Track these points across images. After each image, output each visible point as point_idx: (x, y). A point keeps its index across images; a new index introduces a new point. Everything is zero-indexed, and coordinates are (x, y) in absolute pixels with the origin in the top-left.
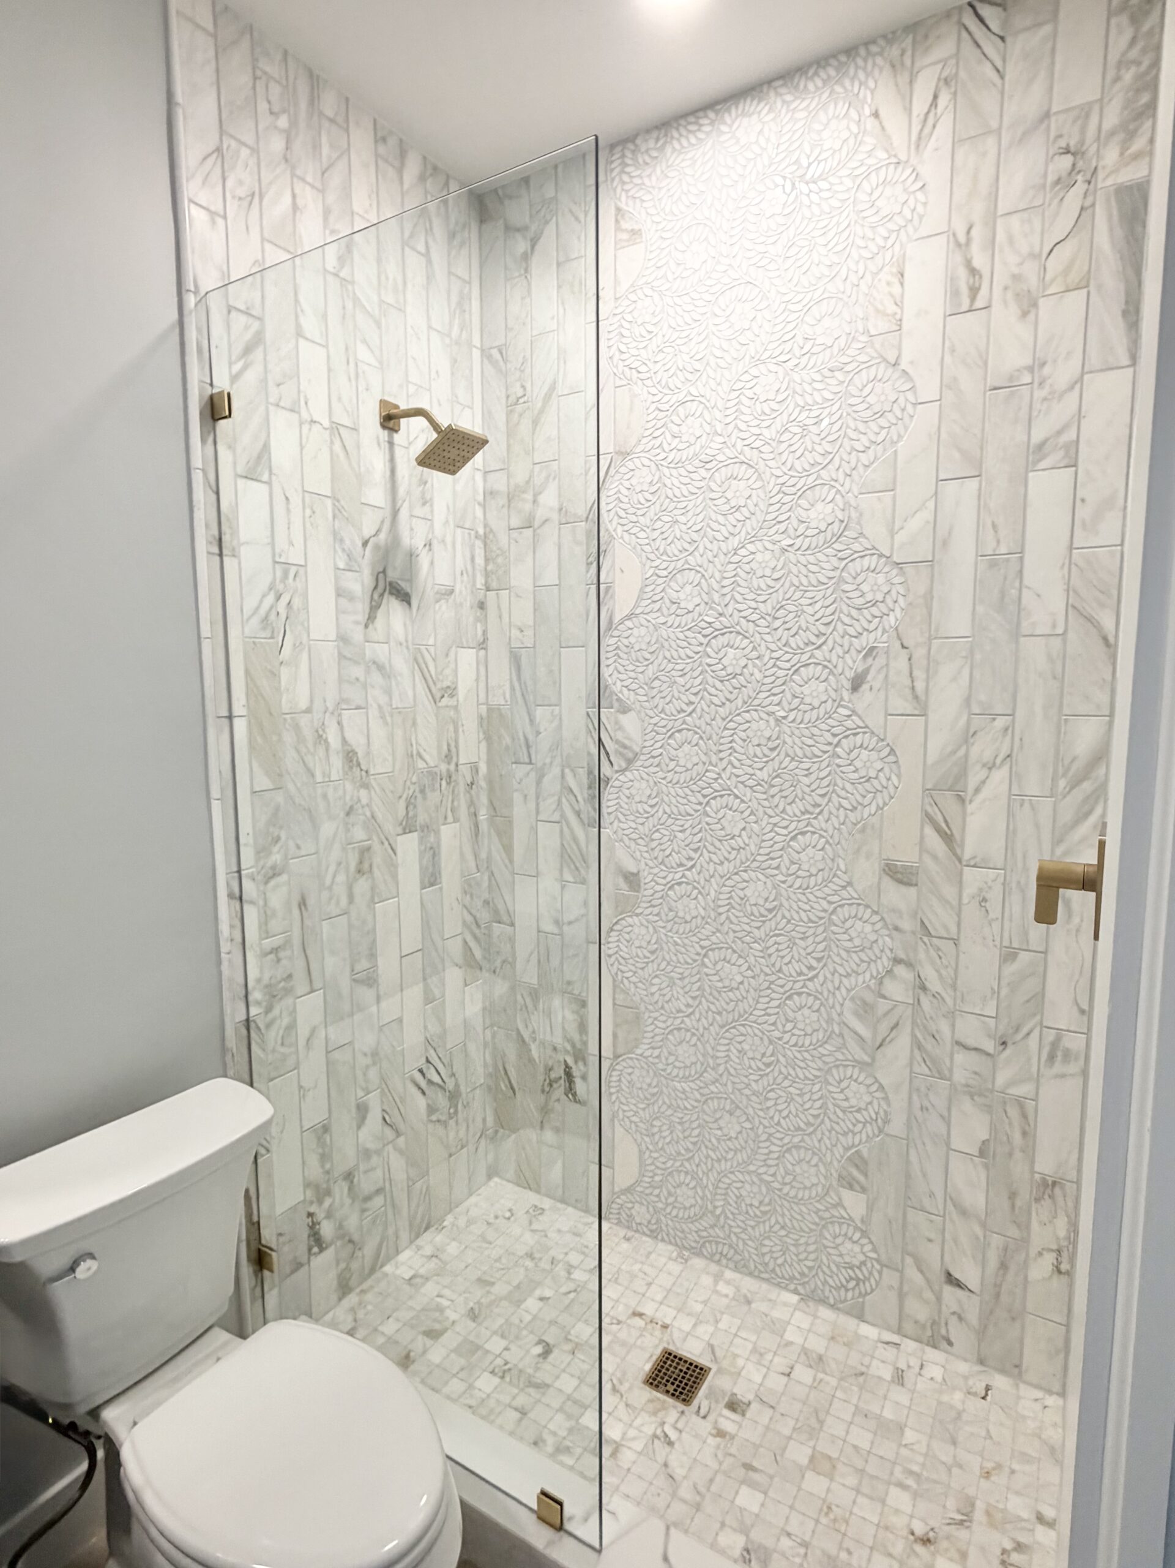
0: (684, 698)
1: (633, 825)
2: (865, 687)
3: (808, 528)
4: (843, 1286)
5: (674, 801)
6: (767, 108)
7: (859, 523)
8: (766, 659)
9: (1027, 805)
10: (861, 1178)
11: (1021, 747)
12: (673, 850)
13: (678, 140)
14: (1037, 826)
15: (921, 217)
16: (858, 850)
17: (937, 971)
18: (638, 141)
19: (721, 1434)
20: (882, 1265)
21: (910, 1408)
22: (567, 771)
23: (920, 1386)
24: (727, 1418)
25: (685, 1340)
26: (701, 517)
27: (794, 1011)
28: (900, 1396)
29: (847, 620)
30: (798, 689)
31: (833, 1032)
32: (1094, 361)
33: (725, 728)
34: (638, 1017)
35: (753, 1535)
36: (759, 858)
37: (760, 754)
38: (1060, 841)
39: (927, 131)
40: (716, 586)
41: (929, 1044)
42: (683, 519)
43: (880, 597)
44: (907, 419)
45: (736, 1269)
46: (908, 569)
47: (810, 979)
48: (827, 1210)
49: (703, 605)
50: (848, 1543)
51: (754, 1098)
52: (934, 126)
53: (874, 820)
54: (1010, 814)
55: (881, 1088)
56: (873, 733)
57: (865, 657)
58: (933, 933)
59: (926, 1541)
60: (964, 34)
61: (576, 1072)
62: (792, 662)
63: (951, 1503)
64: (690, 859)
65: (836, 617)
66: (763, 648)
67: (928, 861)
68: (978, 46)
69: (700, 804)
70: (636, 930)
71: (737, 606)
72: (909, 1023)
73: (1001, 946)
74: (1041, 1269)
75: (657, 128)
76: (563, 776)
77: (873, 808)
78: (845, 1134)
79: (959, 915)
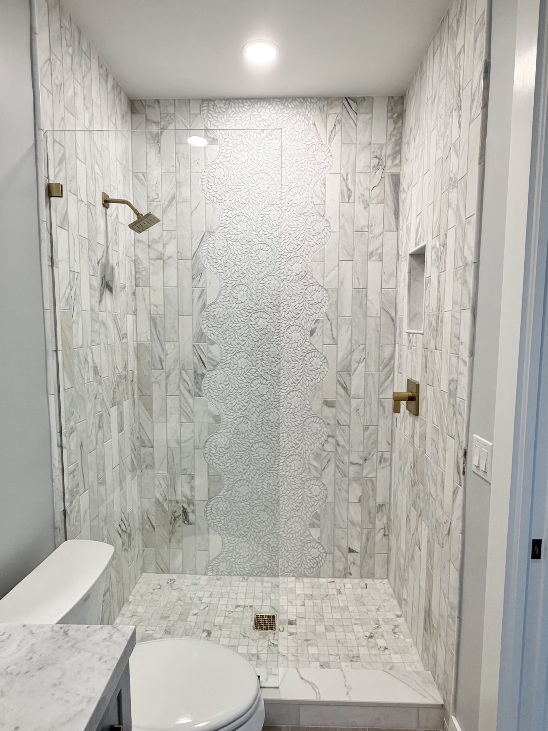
0: (240, 338)
1: (217, 394)
2: (315, 334)
3: (292, 273)
4: (312, 567)
5: (236, 382)
6: (273, 108)
7: (311, 272)
8: (276, 323)
9: (371, 375)
10: (318, 522)
11: (368, 356)
12: (236, 403)
13: (235, 108)
14: (374, 382)
15: (331, 166)
16: (314, 396)
17: (343, 438)
18: (216, 102)
19: (292, 634)
20: (326, 554)
21: (347, 600)
22: (183, 372)
23: (347, 592)
24: (292, 628)
25: (261, 608)
26: (247, 264)
27: (290, 463)
28: (342, 597)
29: (308, 309)
30: (289, 335)
31: (306, 468)
32: (386, 228)
33: (259, 351)
34: (220, 479)
35: (320, 660)
36: (274, 403)
37: (274, 361)
38: (381, 387)
39: (332, 136)
40: (254, 292)
41: (341, 466)
42: (238, 263)
43: (320, 301)
44: (328, 237)
45: (268, 576)
46: (329, 291)
47: (296, 449)
48: (305, 539)
49: (248, 300)
50: (350, 649)
51: (274, 502)
52: (335, 135)
53: (320, 384)
54: (366, 379)
55: (324, 485)
56: (318, 351)
57: (315, 323)
58: (341, 424)
59: (371, 637)
60: (344, 107)
61: (189, 510)
62: (287, 324)
63: (372, 623)
64: (244, 406)
65: (303, 307)
66: (275, 318)
67: (339, 397)
68: (349, 113)
69: (248, 382)
70: (219, 440)
71: (264, 301)
72: (334, 460)
73: (364, 425)
74: (379, 536)
75: (224, 99)
76: (181, 373)
77: (319, 380)
78: (311, 507)
79: (350, 416)
